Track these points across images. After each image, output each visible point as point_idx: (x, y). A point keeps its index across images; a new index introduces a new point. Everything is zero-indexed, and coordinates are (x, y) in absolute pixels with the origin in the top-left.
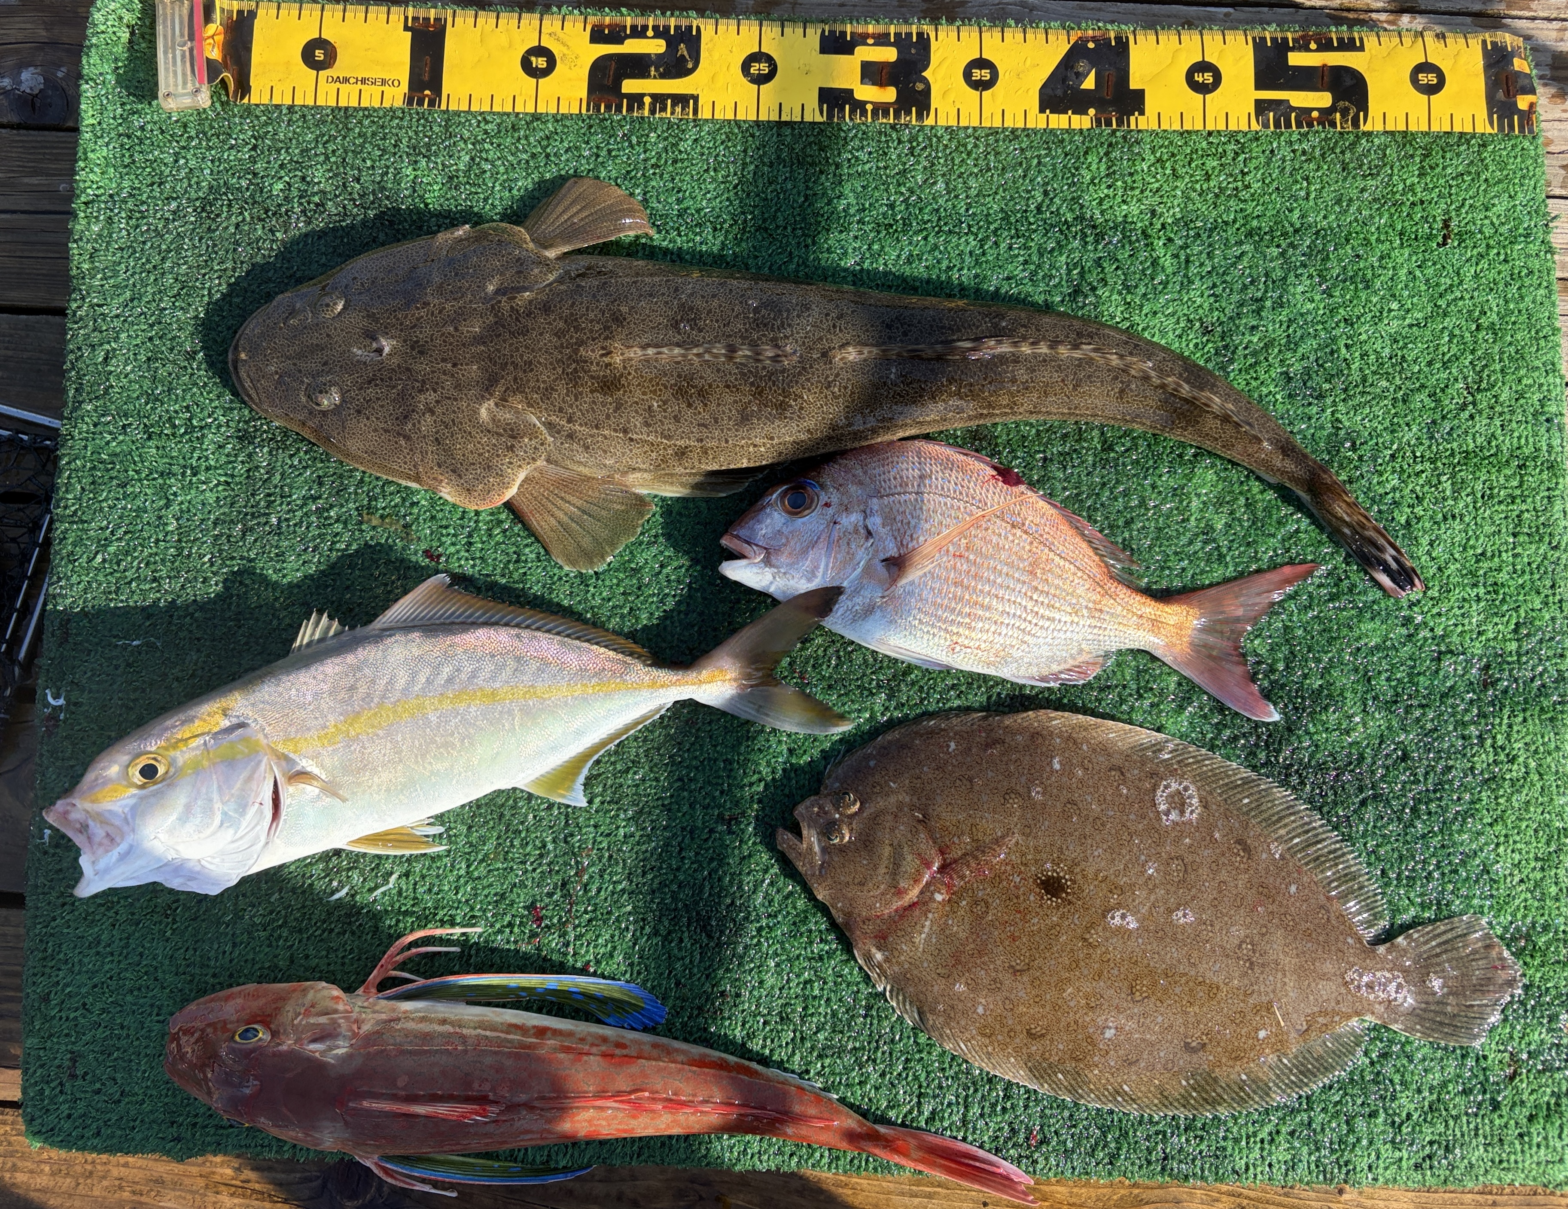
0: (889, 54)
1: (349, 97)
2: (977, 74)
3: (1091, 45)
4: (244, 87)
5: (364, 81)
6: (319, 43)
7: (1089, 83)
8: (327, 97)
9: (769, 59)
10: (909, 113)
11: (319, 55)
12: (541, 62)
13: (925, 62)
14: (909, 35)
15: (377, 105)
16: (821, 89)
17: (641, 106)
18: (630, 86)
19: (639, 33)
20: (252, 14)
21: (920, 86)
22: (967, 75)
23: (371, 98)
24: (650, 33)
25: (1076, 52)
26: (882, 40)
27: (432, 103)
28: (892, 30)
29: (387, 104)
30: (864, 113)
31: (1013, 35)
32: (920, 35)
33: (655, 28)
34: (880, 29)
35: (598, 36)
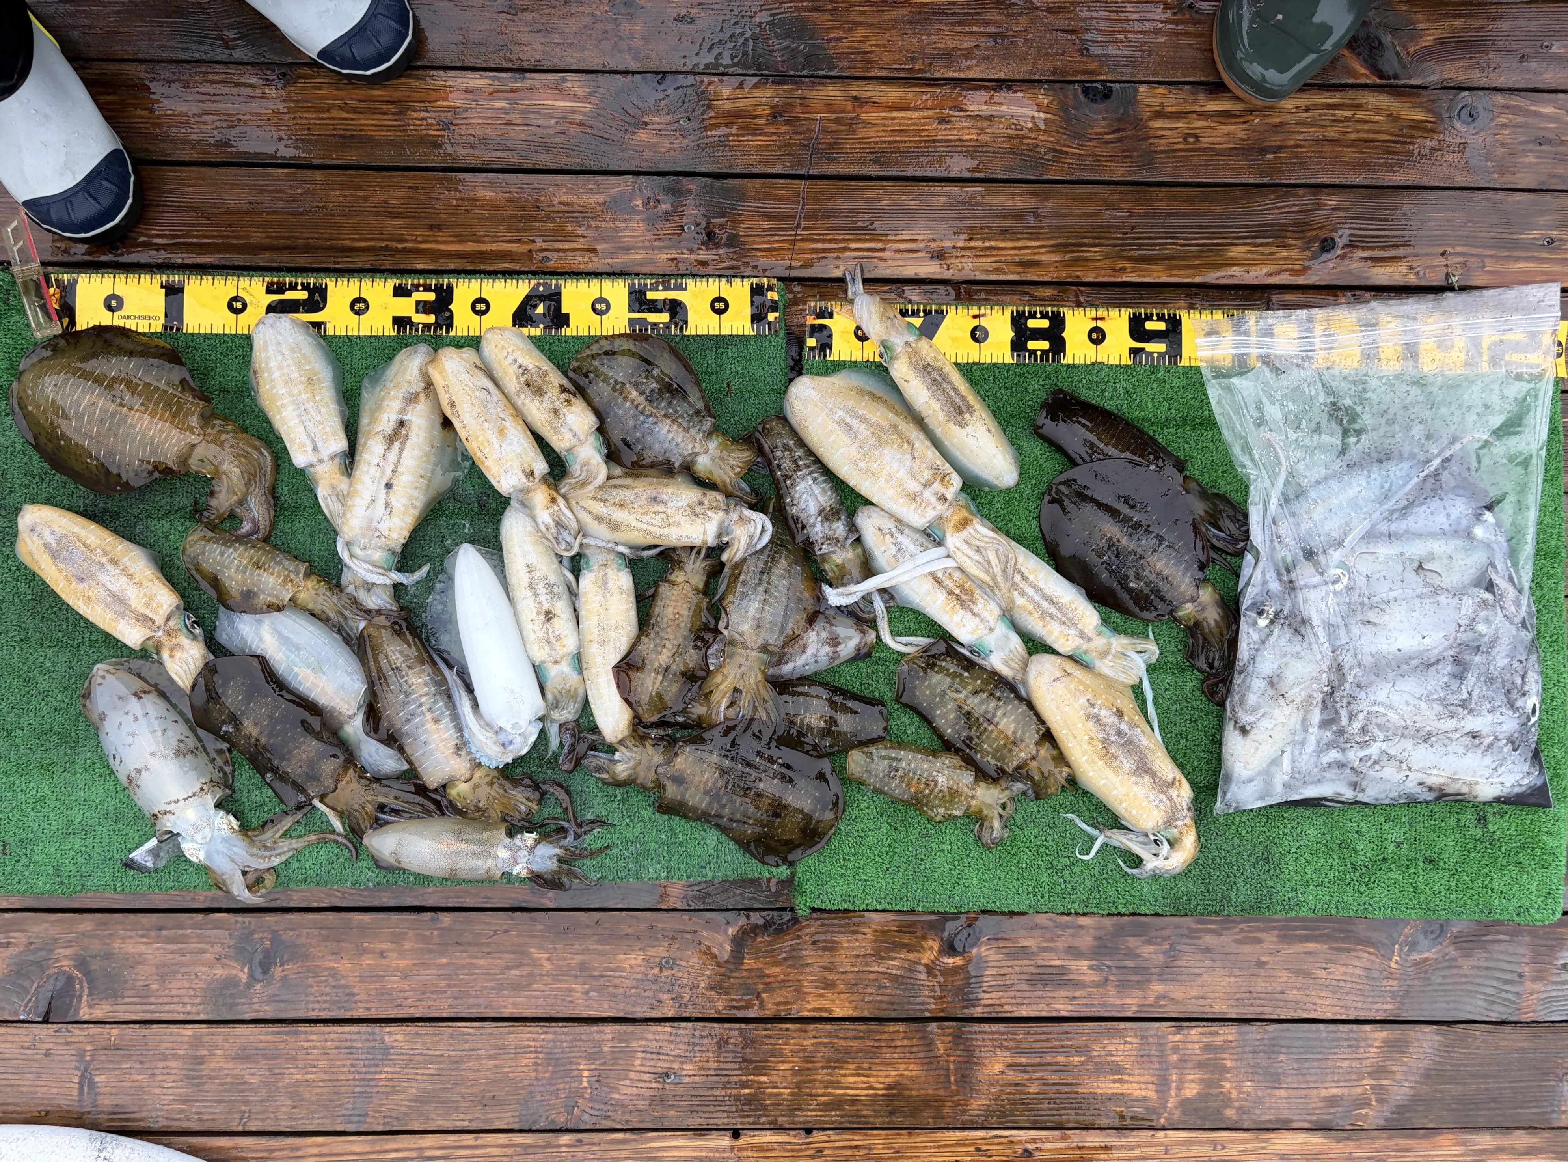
0: (431, 296)
2: (479, 307)
3: (541, 290)
4: (72, 321)
5: (139, 317)
6: (113, 296)
7: (540, 310)
9: (365, 301)
10: (442, 328)
11: (114, 303)
12: (239, 305)
13: (450, 300)
14: (442, 285)
19: (293, 287)
20: (76, 281)
21: (447, 314)
22: (473, 306)
23: (144, 327)
24: (299, 287)
25: (533, 294)
26: (427, 288)
27: (178, 329)
28: (433, 282)
29: (152, 330)
30: (417, 330)
31: (499, 283)
32: (448, 285)
33: (302, 284)
34: (427, 281)
35: (270, 289)
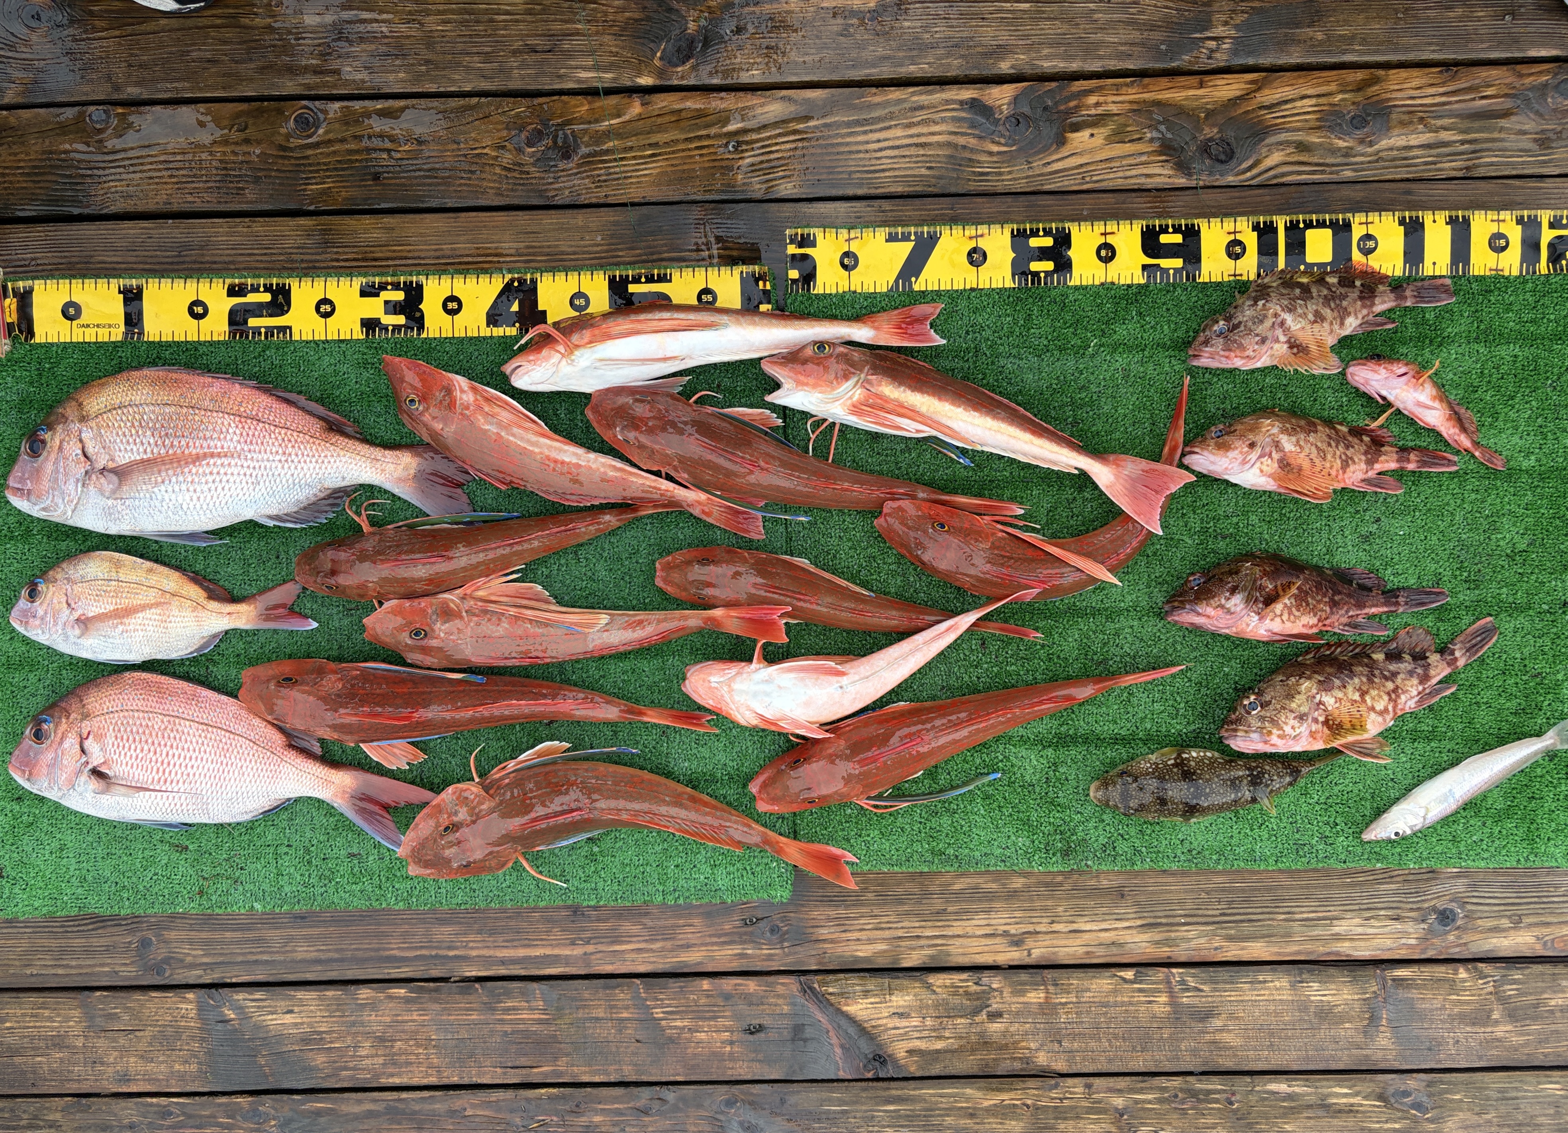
0: (400, 296)
1: (90, 336)
2: (450, 305)
3: (516, 284)
4: (31, 333)
5: (98, 326)
6: (71, 304)
7: (515, 308)
8: (78, 337)
9: (330, 302)
10: (412, 329)
11: (71, 311)
12: (200, 310)
13: (420, 299)
14: (411, 282)
15: (106, 339)
16: (362, 319)
17: (260, 334)
18: (253, 322)
19: (255, 289)
20: (31, 290)
21: (418, 314)
22: (445, 305)
23: (103, 336)
24: (262, 289)
25: (507, 289)
26: (396, 287)
27: (139, 338)
28: (402, 279)
29: (113, 339)
30: (387, 329)
31: (471, 280)
32: (418, 283)
33: (265, 285)
34: (395, 280)
35: (232, 292)
